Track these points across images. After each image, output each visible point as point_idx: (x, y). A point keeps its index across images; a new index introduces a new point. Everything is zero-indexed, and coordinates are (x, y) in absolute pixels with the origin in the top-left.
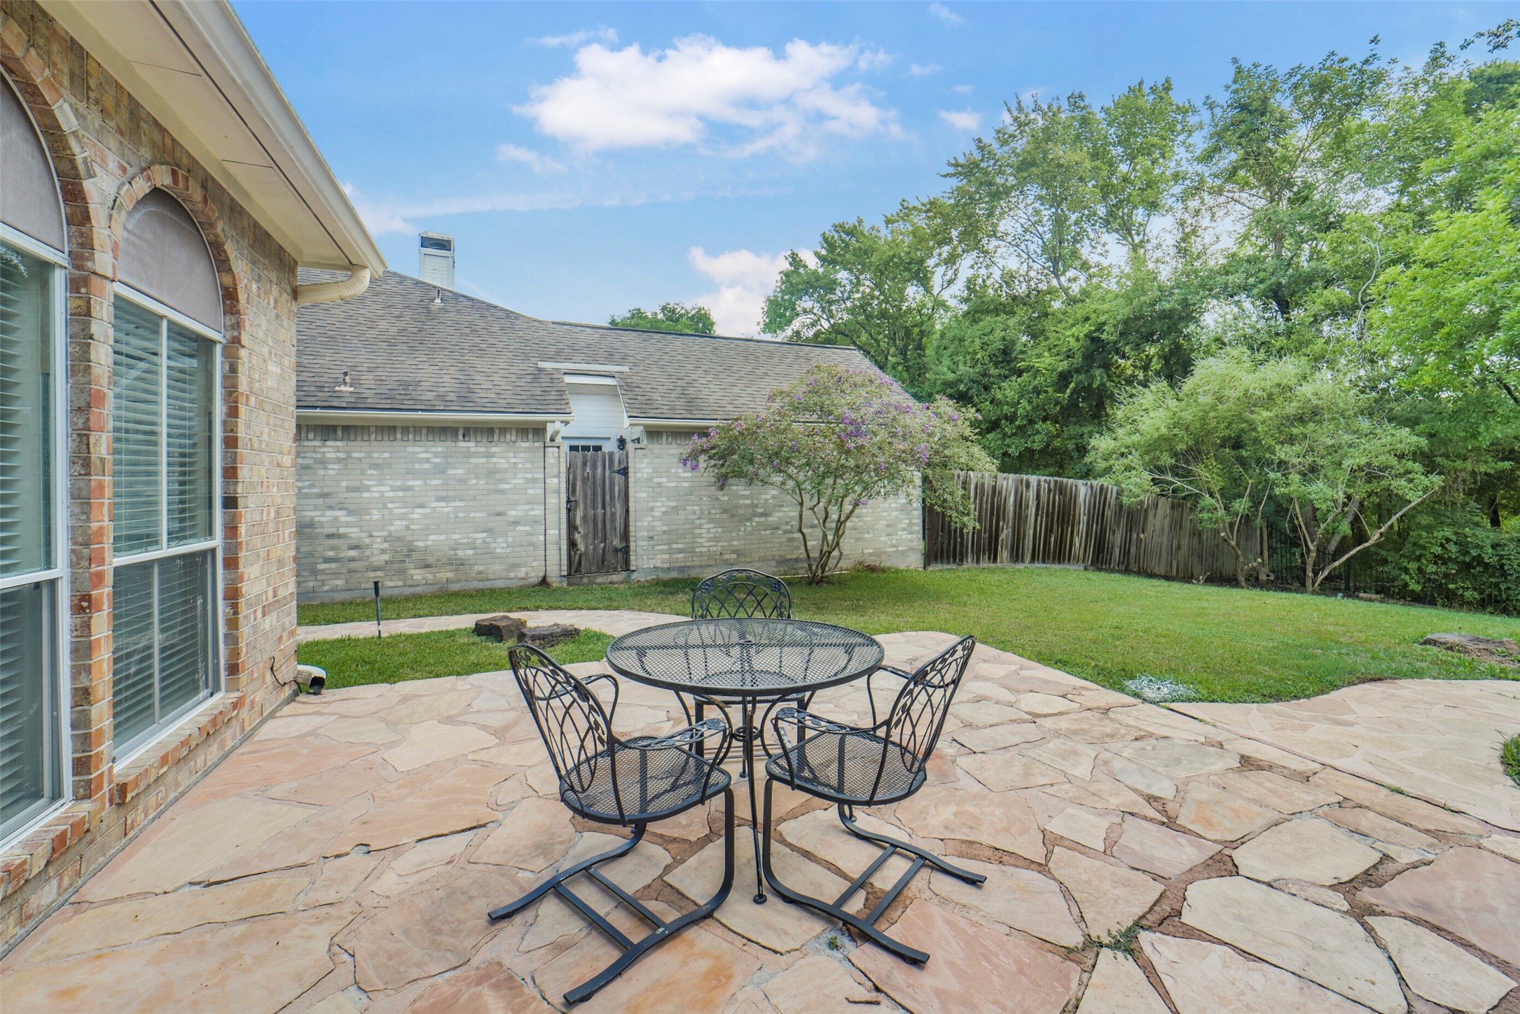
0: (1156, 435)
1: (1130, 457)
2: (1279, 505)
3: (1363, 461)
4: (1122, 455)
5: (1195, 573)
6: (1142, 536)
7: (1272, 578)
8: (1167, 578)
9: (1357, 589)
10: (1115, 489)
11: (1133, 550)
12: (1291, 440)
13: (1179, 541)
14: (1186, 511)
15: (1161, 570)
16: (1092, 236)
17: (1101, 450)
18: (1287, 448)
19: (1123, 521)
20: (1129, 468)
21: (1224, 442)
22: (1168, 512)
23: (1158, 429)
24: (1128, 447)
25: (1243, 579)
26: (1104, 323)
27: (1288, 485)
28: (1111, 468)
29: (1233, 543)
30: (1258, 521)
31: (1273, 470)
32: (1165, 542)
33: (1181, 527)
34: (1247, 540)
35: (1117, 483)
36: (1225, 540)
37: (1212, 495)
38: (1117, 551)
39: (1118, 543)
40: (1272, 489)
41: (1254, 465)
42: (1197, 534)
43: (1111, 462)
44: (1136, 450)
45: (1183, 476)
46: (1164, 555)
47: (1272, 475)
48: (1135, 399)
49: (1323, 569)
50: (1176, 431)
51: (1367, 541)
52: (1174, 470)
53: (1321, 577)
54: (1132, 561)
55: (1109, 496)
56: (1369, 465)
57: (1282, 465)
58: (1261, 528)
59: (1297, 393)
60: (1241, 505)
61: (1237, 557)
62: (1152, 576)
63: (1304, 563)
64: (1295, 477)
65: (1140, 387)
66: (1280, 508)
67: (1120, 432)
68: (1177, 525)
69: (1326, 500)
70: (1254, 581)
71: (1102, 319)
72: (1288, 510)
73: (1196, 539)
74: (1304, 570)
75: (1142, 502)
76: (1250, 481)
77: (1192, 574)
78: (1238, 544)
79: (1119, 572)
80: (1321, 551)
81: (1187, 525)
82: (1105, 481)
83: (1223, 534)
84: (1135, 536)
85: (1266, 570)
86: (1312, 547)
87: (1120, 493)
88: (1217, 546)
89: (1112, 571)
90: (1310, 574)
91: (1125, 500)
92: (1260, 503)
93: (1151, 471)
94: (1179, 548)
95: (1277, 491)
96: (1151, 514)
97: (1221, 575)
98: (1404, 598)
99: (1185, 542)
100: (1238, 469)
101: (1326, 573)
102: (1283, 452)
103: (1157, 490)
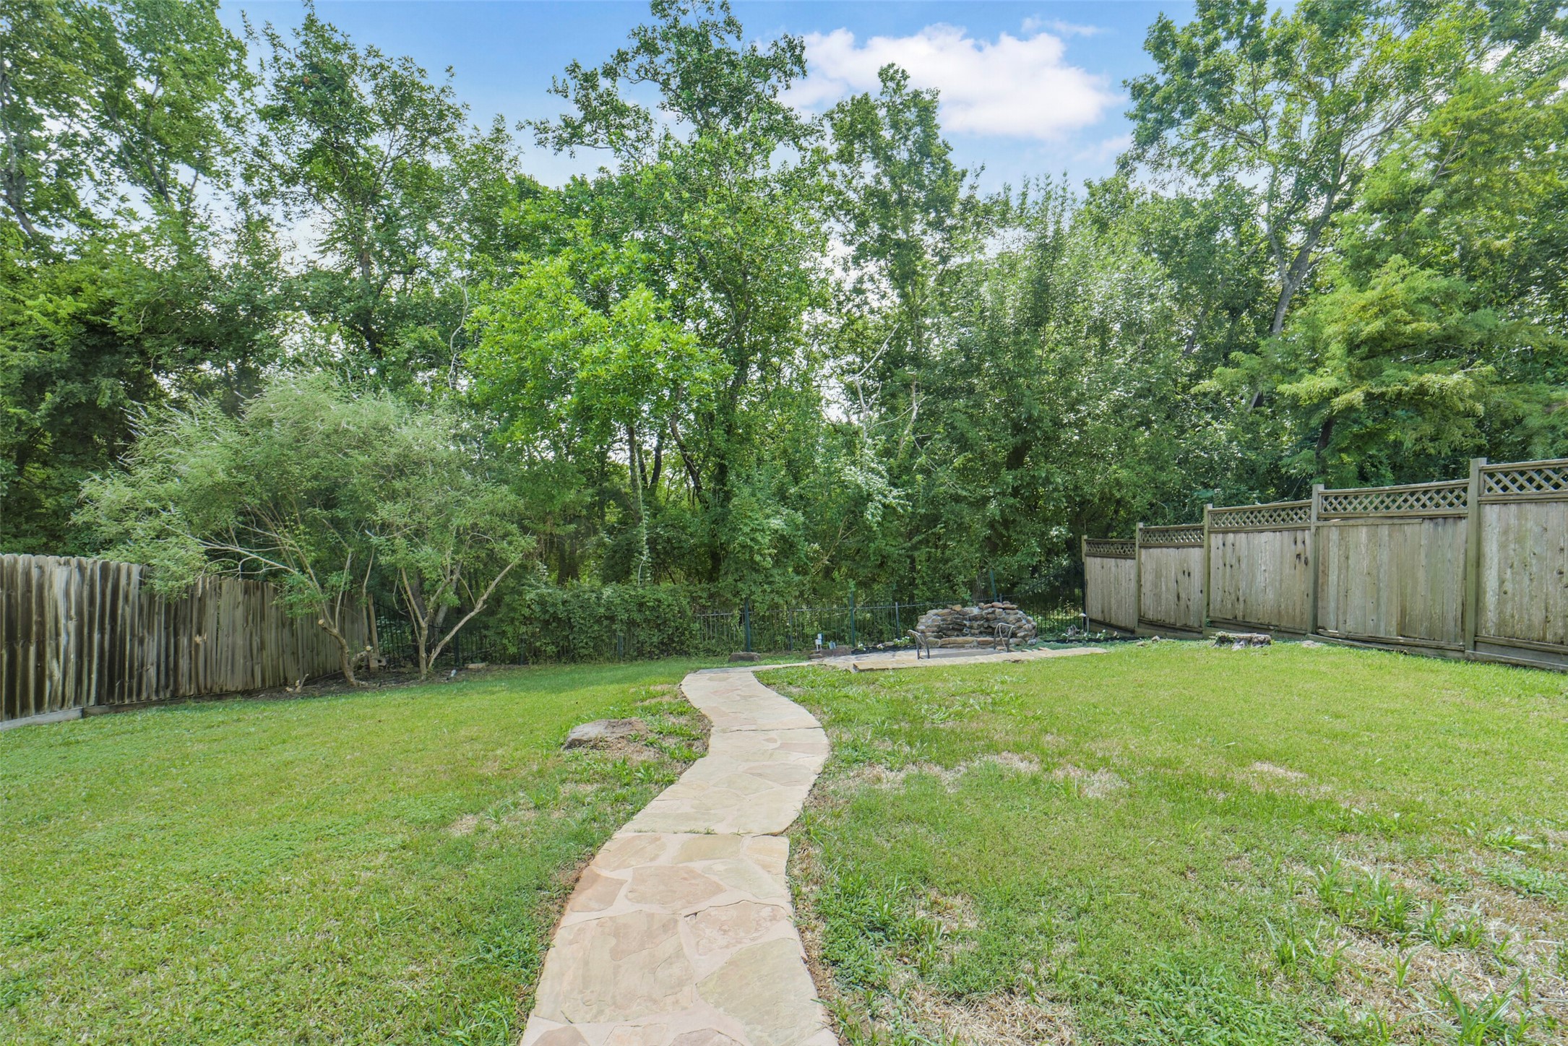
0: (209, 482)
1: (164, 514)
2: (385, 578)
3: (469, 522)
4: (150, 512)
5: (290, 676)
6: (198, 639)
7: (384, 663)
8: (248, 693)
9: (465, 660)
10: (135, 569)
11: (184, 664)
12: (393, 496)
13: (261, 637)
14: (269, 593)
15: (237, 683)
16: (97, 176)
17: (104, 503)
18: (389, 505)
19: (160, 620)
20: (161, 534)
21: (313, 498)
22: (240, 598)
23: (211, 474)
24: (158, 499)
25: (351, 674)
26: (112, 303)
27: (394, 551)
28: (127, 532)
29: (336, 631)
30: (364, 599)
31: (375, 534)
32: (240, 642)
33: (263, 618)
34: (353, 623)
35: (143, 560)
36: (325, 629)
37: (302, 570)
38: (152, 671)
39: (152, 656)
40: (376, 558)
41: (352, 530)
42: (286, 623)
43: (129, 524)
44: (176, 504)
45: (258, 546)
46: (240, 661)
47: (375, 540)
48: (167, 427)
49: (435, 646)
50: (241, 477)
51: (472, 610)
52: (242, 537)
53: (434, 655)
54: (183, 681)
55: (123, 581)
56: (474, 526)
57: (385, 527)
58: (368, 609)
59: (397, 437)
60: (340, 580)
61: (342, 648)
62: (221, 696)
63: (415, 640)
64: (400, 542)
65: (174, 410)
66: (385, 580)
67: (143, 473)
68: (256, 616)
69: (435, 569)
70: (365, 672)
71: (108, 293)
72: (393, 582)
73: (286, 631)
74: (417, 649)
75: (190, 589)
76: (350, 550)
77: (286, 679)
78: (342, 630)
79: (160, 702)
80: (431, 626)
81: (272, 615)
82: (112, 557)
83: (321, 622)
84: (184, 641)
85: (376, 656)
86: (423, 624)
87: (145, 577)
88: (317, 636)
89: (147, 704)
90: (424, 655)
91: (158, 585)
92: (363, 577)
93: (206, 539)
94: (262, 647)
95: (383, 560)
96: (210, 603)
97: (325, 672)
98: (503, 661)
99: (271, 637)
100: (333, 535)
101: (438, 650)
102: (386, 511)
103: (215, 566)
